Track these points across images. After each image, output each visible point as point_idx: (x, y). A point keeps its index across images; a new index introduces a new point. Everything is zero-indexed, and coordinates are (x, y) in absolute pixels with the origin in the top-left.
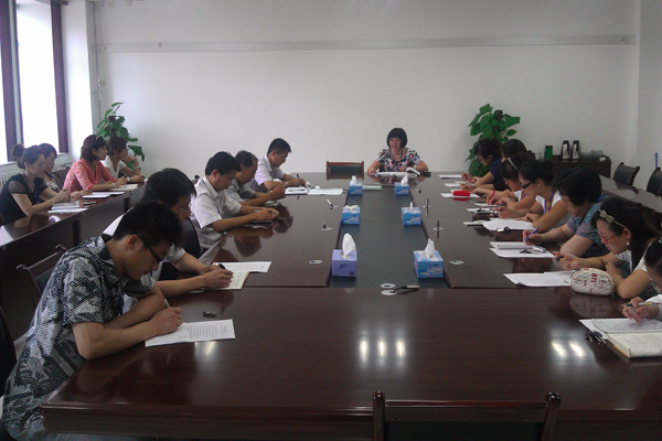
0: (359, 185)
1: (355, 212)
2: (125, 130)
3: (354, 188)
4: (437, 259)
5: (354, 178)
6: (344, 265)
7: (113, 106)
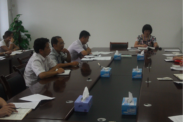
0: (119, 55)
1: (107, 71)
2: (23, 27)
3: (116, 56)
4: (133, 104)
5: (117, 51)
6: (81, 105)
7: (17, 16)
